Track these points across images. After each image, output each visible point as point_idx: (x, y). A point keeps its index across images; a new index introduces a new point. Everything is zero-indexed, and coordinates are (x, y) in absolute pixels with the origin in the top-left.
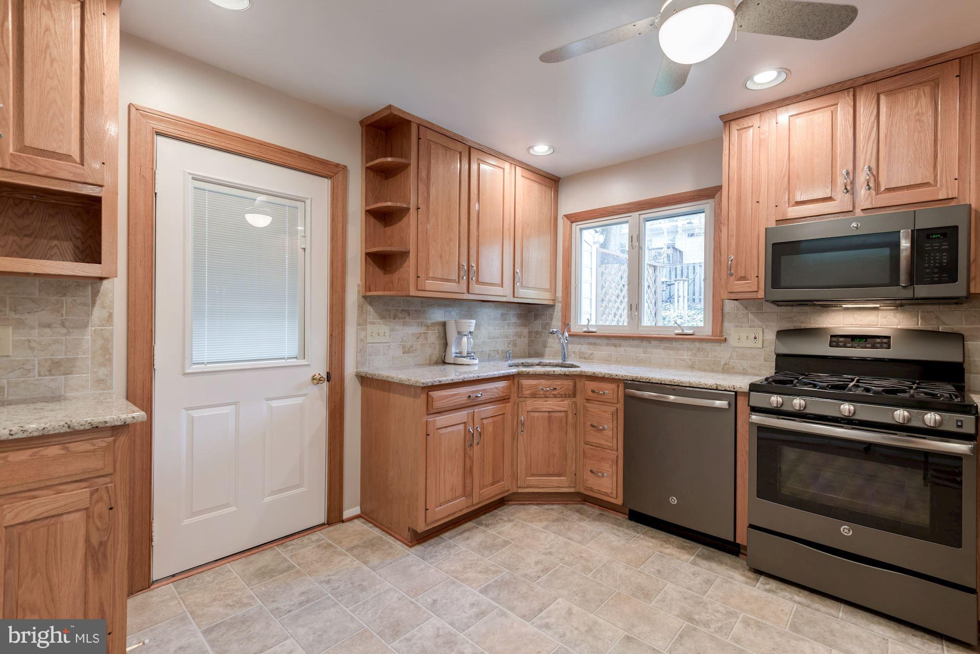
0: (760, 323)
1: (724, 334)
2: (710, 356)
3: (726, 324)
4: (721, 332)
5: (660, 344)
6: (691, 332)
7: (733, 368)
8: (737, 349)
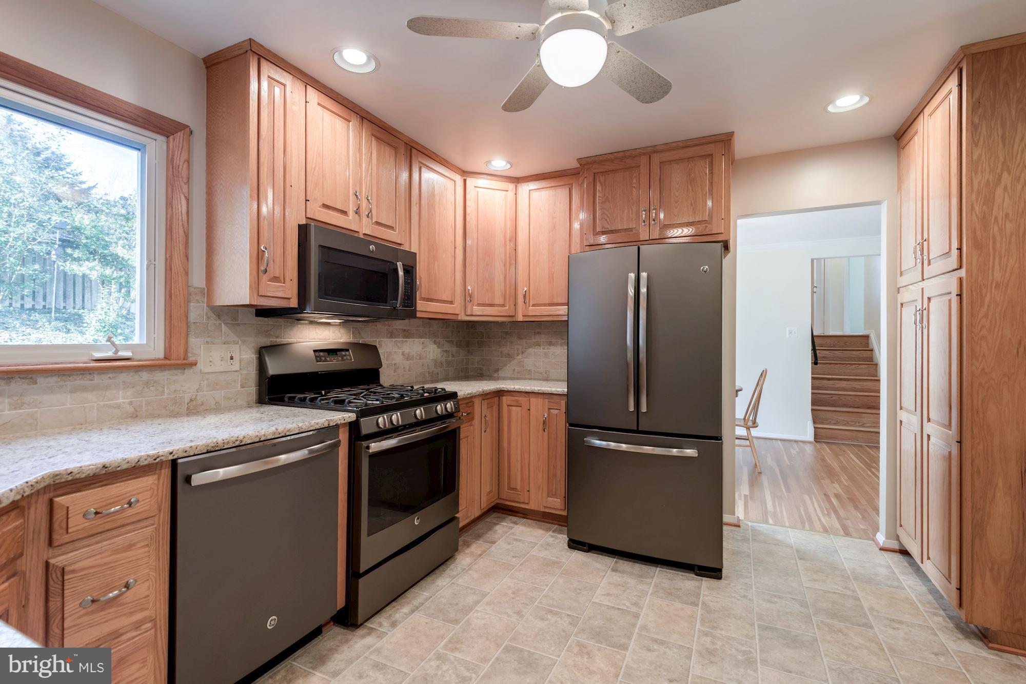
0: (236, 338)
1: (189, 355)
2: (166, 391)
3: (192, 340)
4: (186, 352)
5: (62, 383)
6: (128, 354)
7: (203, 404)
8: (207, 376)
